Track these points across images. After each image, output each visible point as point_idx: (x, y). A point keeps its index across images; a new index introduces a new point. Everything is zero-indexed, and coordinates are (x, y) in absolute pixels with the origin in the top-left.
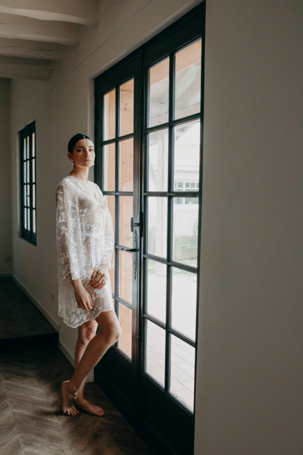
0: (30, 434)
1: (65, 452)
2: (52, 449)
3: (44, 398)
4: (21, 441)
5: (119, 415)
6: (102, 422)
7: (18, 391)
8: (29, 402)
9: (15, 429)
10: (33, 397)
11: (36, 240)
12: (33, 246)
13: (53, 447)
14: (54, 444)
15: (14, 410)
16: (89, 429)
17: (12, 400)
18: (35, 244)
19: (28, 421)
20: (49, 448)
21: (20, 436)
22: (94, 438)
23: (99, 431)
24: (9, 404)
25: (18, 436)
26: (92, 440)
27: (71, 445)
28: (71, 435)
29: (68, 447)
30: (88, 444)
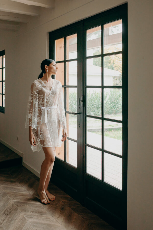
0: (28, 212)
1: (50, 219)
2: (43, 218)
3: (27, 192)
4: (25, 216)
5: (69, 196)
6: (62, 201)
7: (11, 190)
8: (20, 195)
9: (19, 210)
10: (21, 192)
11: (4, 110)
12: (2, 114)
13: (43, 217)
14: (43, 215)
15: (14, 200)
16: (58, 206)
17: (11, 195)
18: (4, 112)
19: (24, 205)
20: (41, 218)
21: (23, 213)
22: (62, 210)
23: (63, 206)
24: (9, 197)
25: (22, 214)
26: (61, 211)
27: (52, 215)
28: (50, 210)
29: (51, 216)
30: (60, 213)
